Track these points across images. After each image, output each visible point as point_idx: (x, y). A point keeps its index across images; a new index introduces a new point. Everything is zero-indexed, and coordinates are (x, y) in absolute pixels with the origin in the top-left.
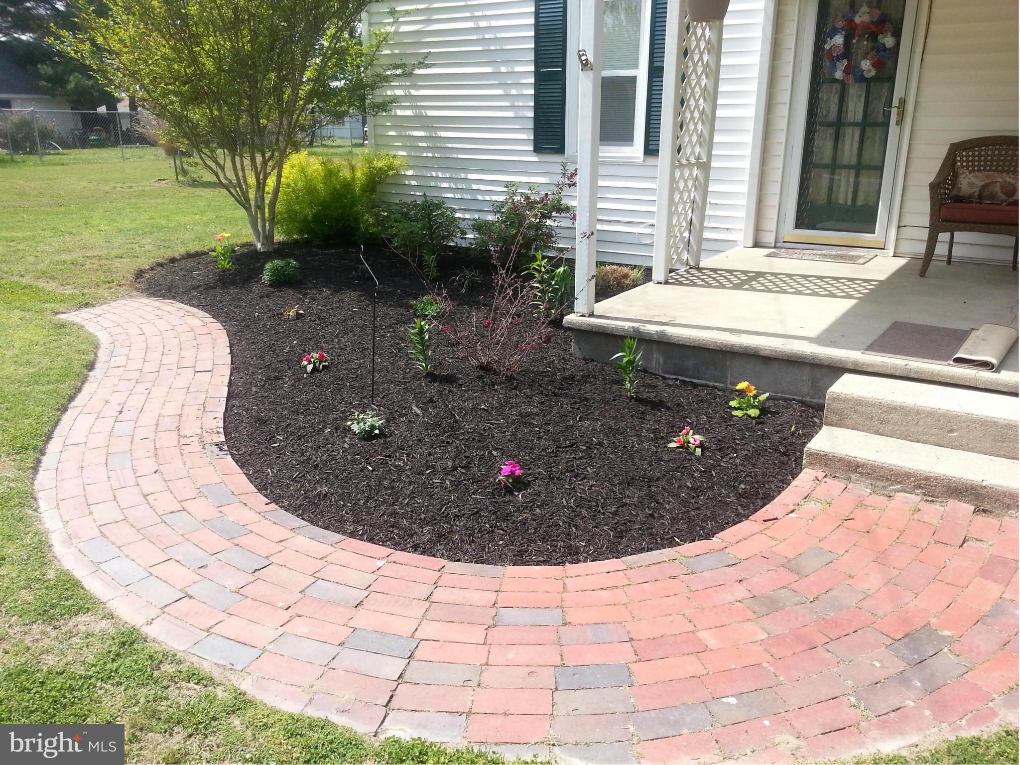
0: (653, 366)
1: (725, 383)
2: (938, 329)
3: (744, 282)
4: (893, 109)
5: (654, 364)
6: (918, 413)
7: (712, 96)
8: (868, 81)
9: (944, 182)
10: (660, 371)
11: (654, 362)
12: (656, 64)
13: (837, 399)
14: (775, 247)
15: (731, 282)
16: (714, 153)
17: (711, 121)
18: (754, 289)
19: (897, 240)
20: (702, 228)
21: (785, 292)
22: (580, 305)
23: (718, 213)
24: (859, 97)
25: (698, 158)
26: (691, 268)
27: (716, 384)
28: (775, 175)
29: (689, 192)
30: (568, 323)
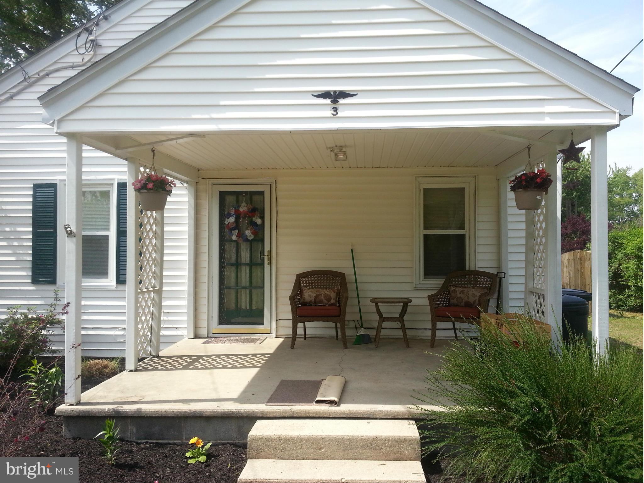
0: (128, 435)
1: (181, 439)
2: (305, 382)
3: (190, 364)
4: (265, 256)
5: (129, 434)
6: (301, 440)
7: (160, 250)
8: (251, 242)
9: (296, 295)
10: (134, 438)
11: (129, 432)
12: (121, 229)
13: (254, 439)
14: (208, 337)
15: (181, 365)
16: (164, 281)
17: (161, 264)
18: (197, 368)
19: (276, 328)
20: (159, 329)
21: (216, 368)
22: (69, 397)
23: (170, 318)
24: (247, 249)
25: (154, 287)
26: (153, 358)
27: (175, 441)
28: (204, 294)
29: (149, 308)
30: (59, 412)
